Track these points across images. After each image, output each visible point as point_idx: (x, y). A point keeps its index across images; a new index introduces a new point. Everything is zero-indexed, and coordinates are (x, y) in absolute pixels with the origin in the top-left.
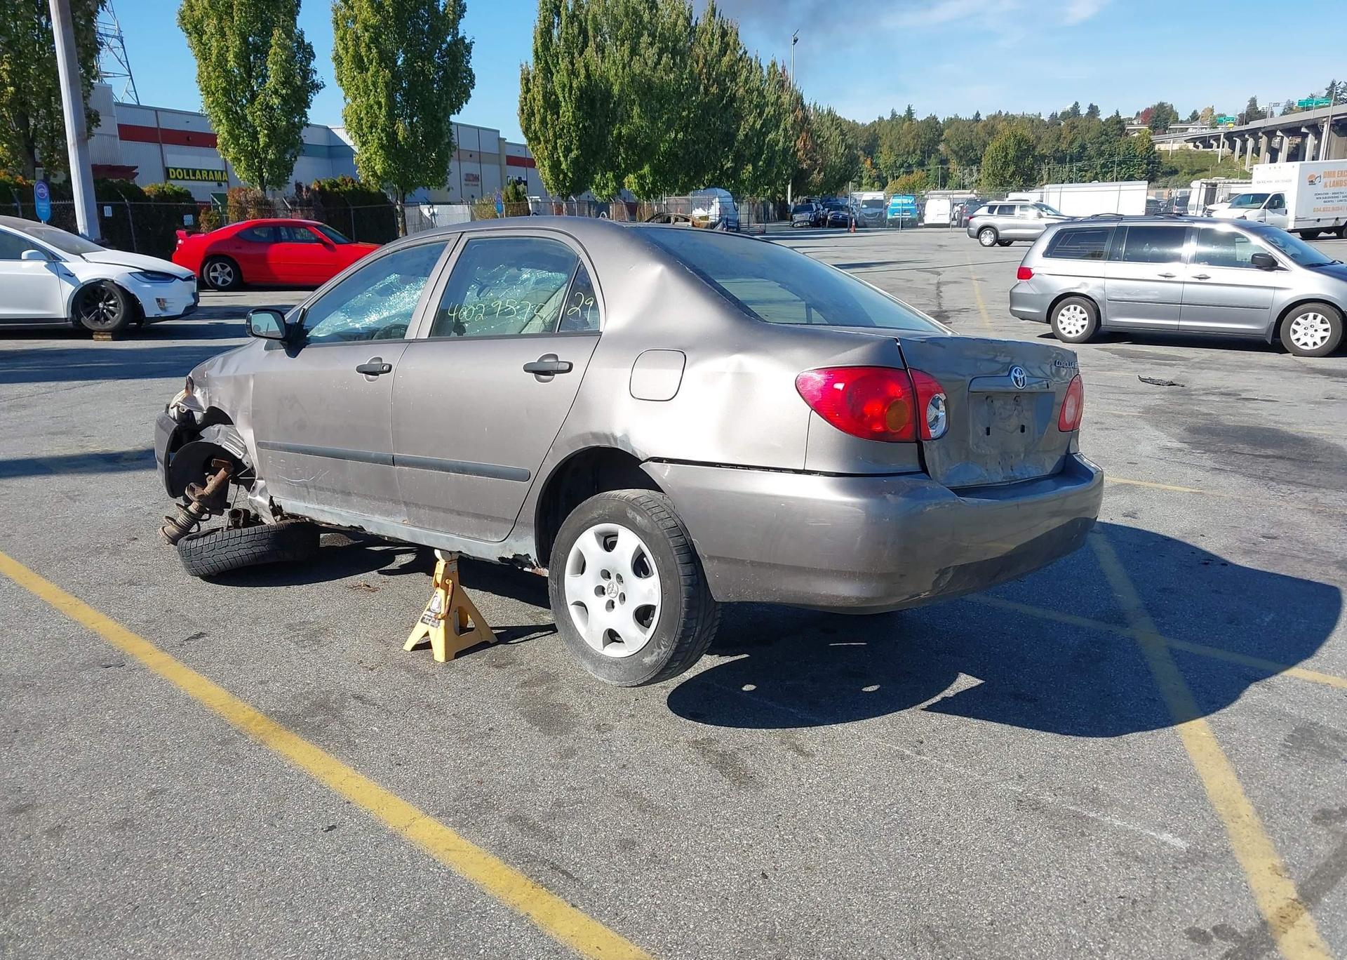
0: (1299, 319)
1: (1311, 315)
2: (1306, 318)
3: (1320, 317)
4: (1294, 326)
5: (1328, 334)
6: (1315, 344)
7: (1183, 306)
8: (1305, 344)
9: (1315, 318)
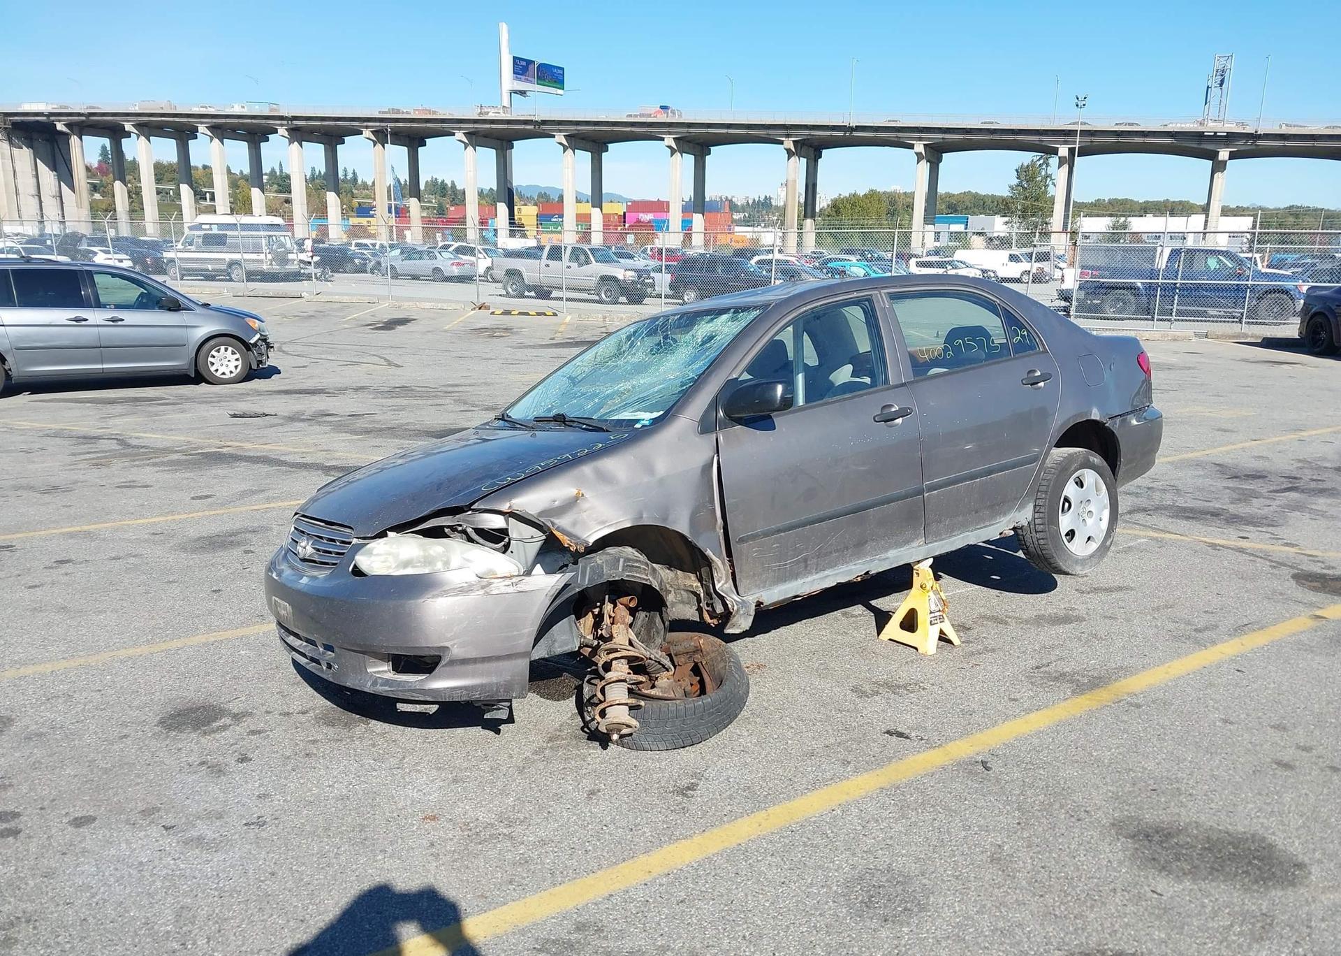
0: (213, 353)
1: (223, 348)
2: (218, 351)
3: (230, 349)
4: (210, 359)
5: (240, 363)
6: (231, 372)
7: (101, 349)
8: (224, 374)
9: (226, 350)
